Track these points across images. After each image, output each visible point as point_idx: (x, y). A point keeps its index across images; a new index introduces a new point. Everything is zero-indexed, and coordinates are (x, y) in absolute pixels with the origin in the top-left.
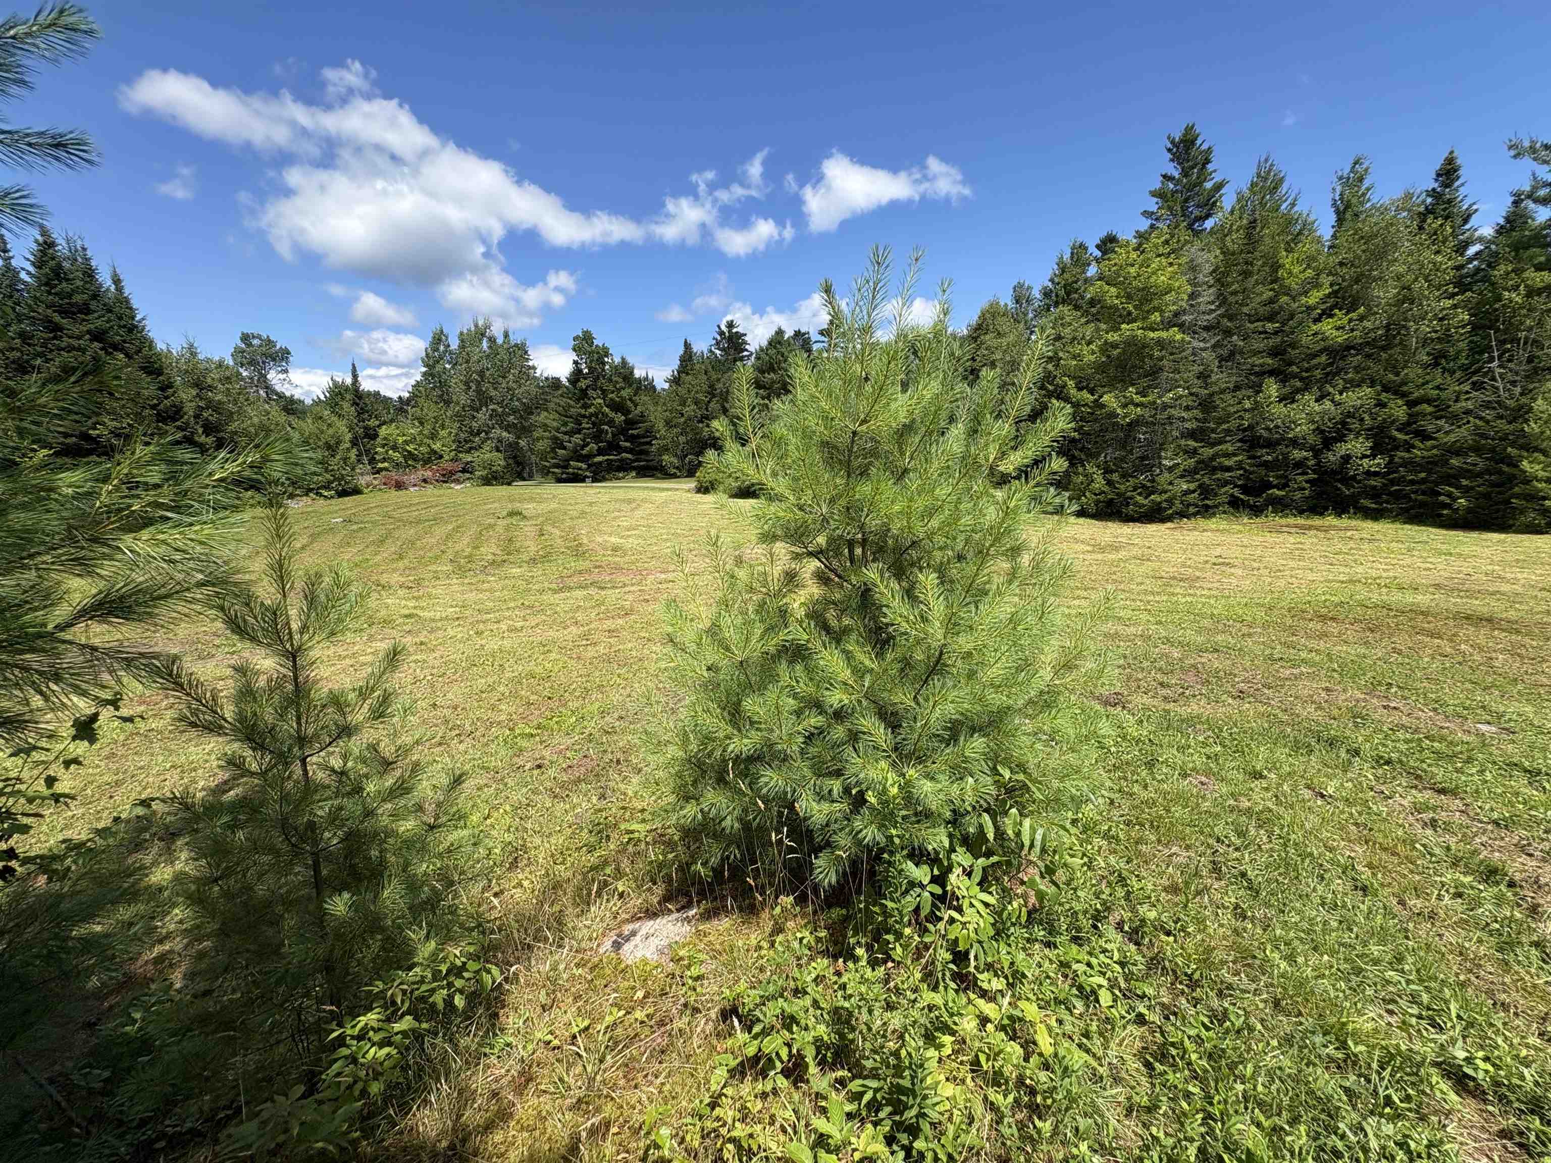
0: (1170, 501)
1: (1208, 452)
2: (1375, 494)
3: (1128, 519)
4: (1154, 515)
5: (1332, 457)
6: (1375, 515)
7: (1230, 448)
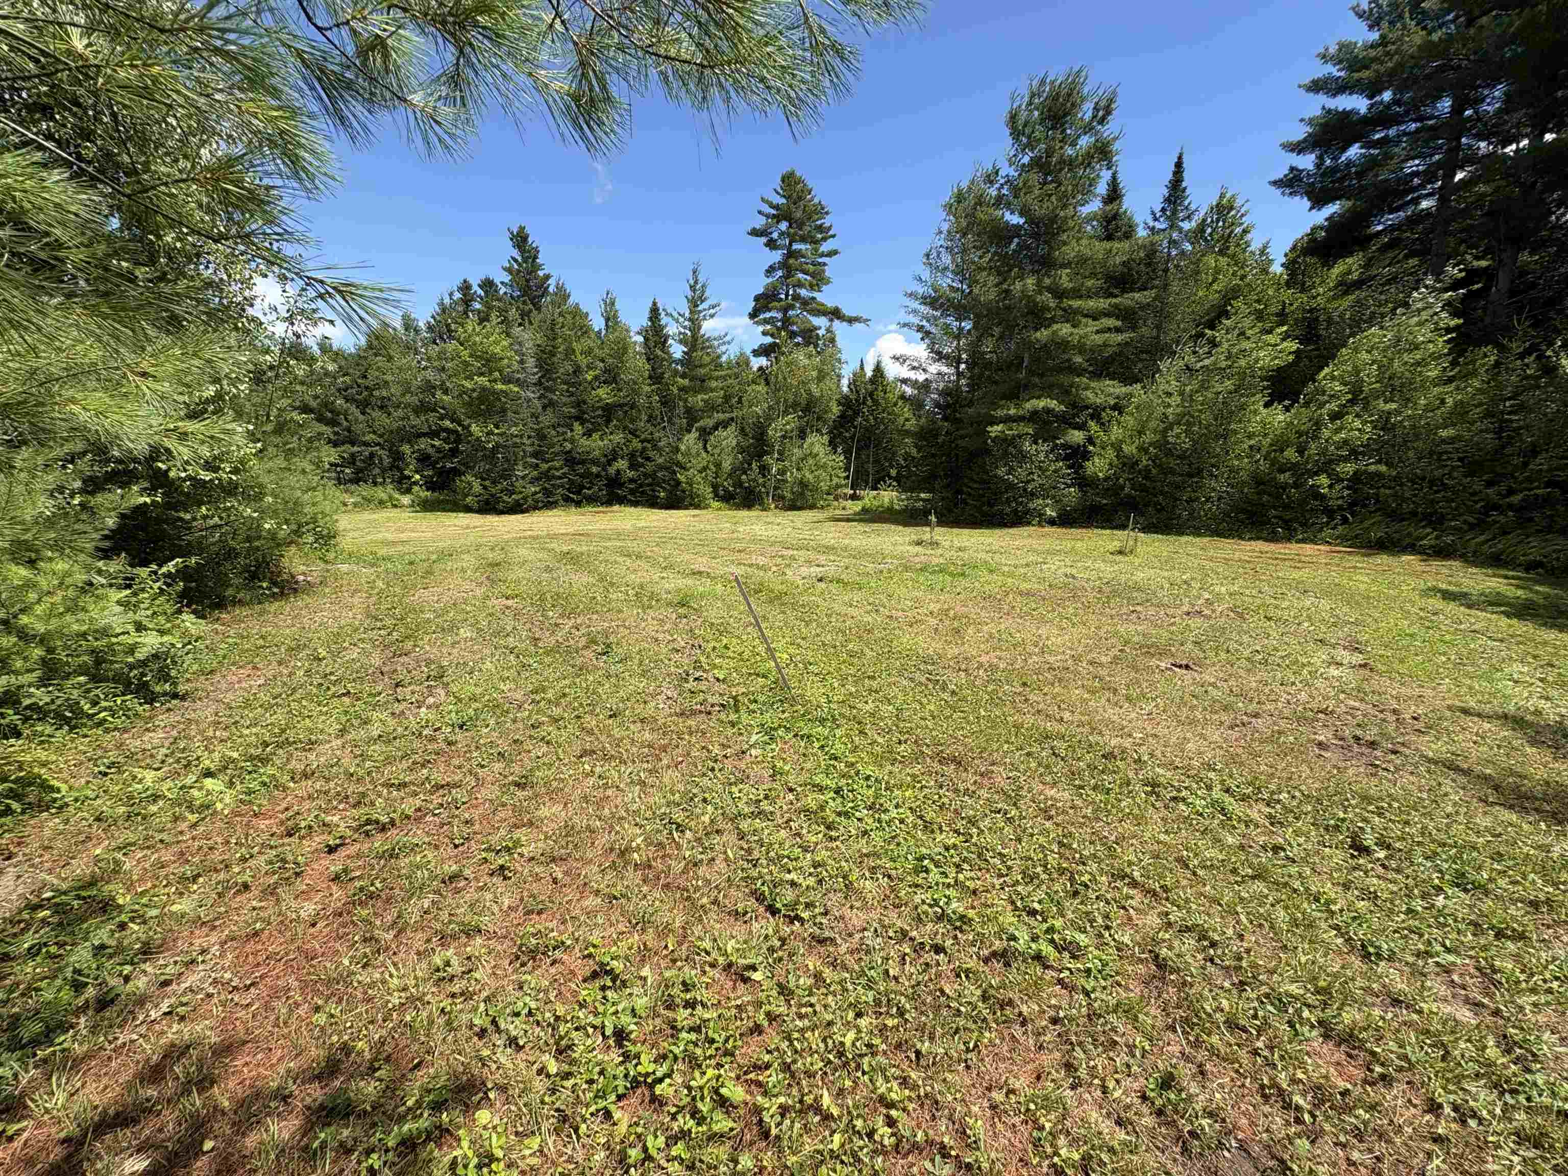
0: (525, 498)
1: (544, 466)
2: (633, 492)
3: (501, 512)
4: (516, 509)
5: (612, 470)
6: (635, 504)
7: (556, 464)
